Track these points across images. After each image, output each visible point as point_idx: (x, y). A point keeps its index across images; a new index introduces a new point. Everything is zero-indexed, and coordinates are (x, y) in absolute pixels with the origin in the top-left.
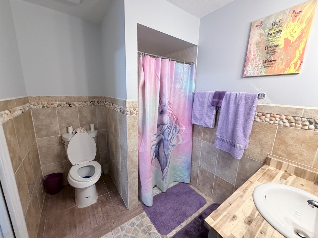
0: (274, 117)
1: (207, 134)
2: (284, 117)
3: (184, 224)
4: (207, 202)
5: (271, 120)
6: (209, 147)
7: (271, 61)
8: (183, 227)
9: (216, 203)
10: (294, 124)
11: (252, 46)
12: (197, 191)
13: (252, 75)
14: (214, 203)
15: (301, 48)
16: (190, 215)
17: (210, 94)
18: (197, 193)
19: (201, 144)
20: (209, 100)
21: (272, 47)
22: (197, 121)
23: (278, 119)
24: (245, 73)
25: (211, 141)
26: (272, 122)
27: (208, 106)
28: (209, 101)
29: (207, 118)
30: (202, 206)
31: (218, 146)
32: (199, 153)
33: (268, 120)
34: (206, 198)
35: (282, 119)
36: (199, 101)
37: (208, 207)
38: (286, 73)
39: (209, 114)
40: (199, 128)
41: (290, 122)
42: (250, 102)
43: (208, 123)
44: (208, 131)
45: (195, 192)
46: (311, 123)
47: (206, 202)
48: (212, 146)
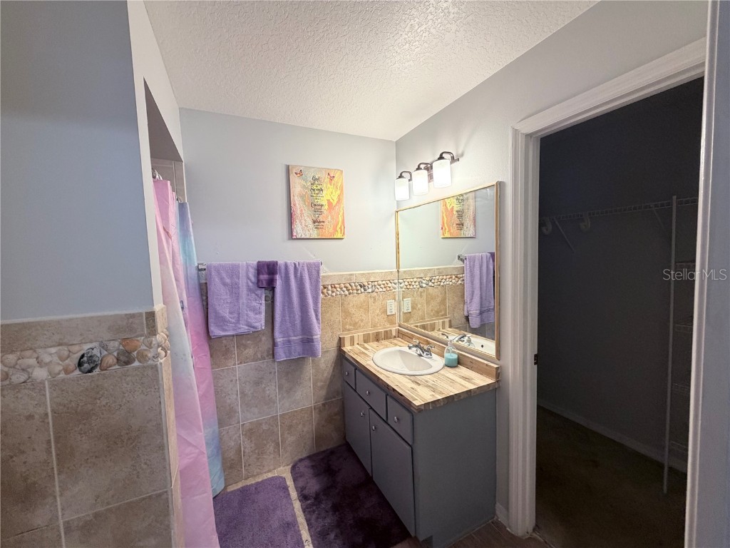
0: (335, 287)
1: (246, 347)
2: (343, 286)
3: (305, 535)
4: (283, 475)
5: (333, 292)
6: (256, 369)
7: (320, 222)
8: (310, 539)
9: (292, 465)
10: (351, 291)
11: (296, 198)
12: (251, 481)
13: (303, 237)
14: (290, 466)
15: (341, 213)
16: (294, 515)
17: (250, 268)
18: (258, 483)
19: (235, 376)
20: (248, 278)
21: (318, 205)
22: (226, 328)
23: (338, 289)
24: (295, 234)
25: (259, 356)
26: (334, 294)
27: (249, 290)
28: (250, 280)
29: (251, 314)
30: (286, 488)
31: (283, 355)
32: (235, 396)
33: (330, 292)
34: (275, 474)
35: (341, 289)
36: (225, 284)
37: (292, 480)
38: (335, 237)
39: (254, 304)
40: (224, 342)
41: (348, 290)
42: (314, 272)
43: (256, 322)
44: (248, 340)
45: (252, 485)
46: (361, 286)
47: (281, 477)
48: (262, 366)
